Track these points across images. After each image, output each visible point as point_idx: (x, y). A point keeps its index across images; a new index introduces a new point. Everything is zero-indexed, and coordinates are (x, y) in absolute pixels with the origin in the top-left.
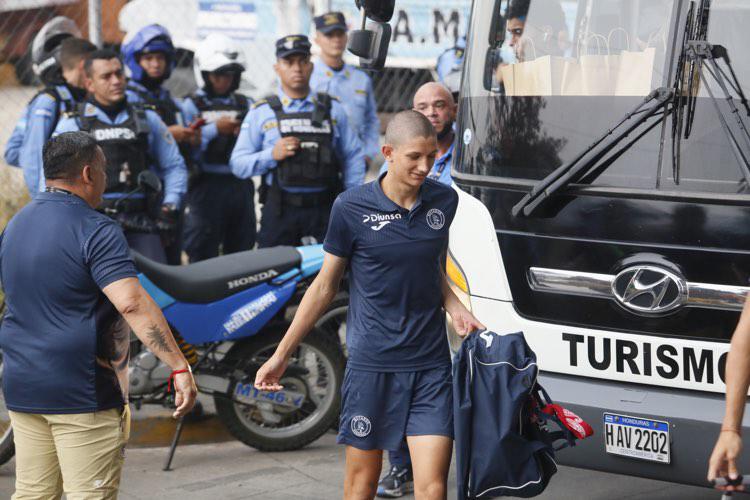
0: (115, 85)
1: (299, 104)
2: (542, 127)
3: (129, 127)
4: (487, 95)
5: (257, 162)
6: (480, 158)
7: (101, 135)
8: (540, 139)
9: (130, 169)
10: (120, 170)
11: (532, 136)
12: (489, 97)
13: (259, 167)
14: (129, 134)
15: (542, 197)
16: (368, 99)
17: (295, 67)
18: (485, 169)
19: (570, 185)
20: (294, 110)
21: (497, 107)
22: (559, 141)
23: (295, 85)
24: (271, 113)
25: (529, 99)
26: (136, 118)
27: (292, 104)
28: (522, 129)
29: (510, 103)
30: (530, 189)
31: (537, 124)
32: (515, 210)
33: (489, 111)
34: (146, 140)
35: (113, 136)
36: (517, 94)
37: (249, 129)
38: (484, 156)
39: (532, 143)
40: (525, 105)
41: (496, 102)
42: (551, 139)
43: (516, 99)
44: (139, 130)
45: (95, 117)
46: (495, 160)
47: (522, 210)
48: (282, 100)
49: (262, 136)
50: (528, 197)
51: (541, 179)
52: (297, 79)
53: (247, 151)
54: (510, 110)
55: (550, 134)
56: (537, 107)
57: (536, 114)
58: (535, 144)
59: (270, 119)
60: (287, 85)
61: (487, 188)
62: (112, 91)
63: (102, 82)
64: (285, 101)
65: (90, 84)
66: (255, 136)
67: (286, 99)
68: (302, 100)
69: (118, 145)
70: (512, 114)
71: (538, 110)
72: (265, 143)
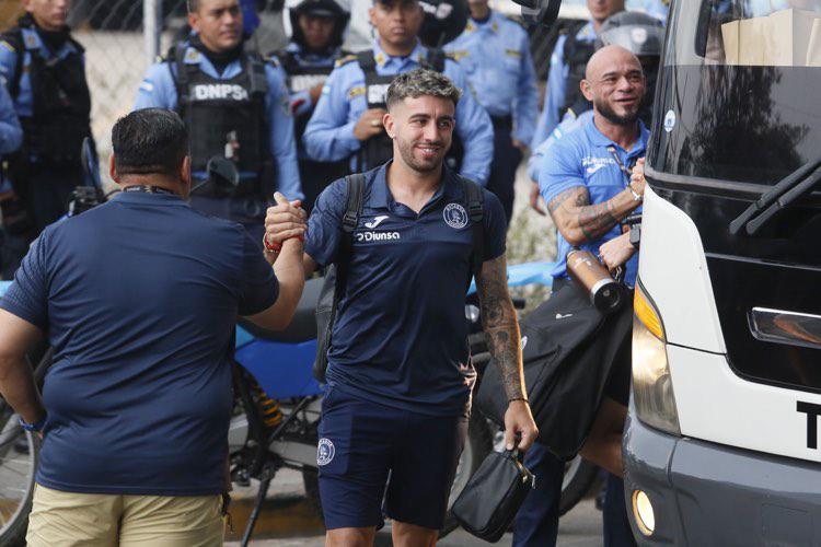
0: (228, 25)
1: (399, 63)
2: (775, 109)
3: (240, 84)
4: (699, 63)
5: (334, 141)
6: (685, 153)
7: (203, 92)
8: (770, 126)
9: (239, 140)
10: (225, 142)
11: (762, 122)
12: (702, 66)
13: (337, 147)
14: (240, 94)
15: (774, 208)
16: (523, 62)
17: (396, 15)
18: (692, 167)
19: (814, 192)
20: (392, 71)
21: (712, 80)
22: (798, 129)
23: (395, 39)
24: (359, 75)
25: (757, 70)
26: (250, 72)
27: (388, 64)
28: (746, 112)
29: (731, 74)
30: (757, 197)
31: (767, 106)
32: (735, 226)
33: (701, 85)
34: (263, 102)
35: (218, 95)
36: (741, 64)
37: (330, 95)
38: (692, 149)
39: (759, 131)
40: (752, 79)
41: (712, 73)
42: (787, 126)
43: (739, 69)
44: (254, 88)
45: (197, 65)
46: (707, 155)
47: (743, 227)
48: (377, 57)
49: (347, 107)
50: (753, 209)
51: (774, 182)
52: (396, 31)
53: (325, 125)
54: (730, 85)
55: (785, 120)
56: (769, 81)
57: (766, 92)
58: (763, 133)
59: (359, 82)
60: (385, 38)
61: (695, 194)
62: (222, 33)
63: (210, 20)
64: (381, 60)
65: (194, 21)
66: (337, 107)
67: (381, 56)
68: (403, 58)
69: (225, 106)
70: (733, 89)
71: (769, 85)
72: (351, 115)
